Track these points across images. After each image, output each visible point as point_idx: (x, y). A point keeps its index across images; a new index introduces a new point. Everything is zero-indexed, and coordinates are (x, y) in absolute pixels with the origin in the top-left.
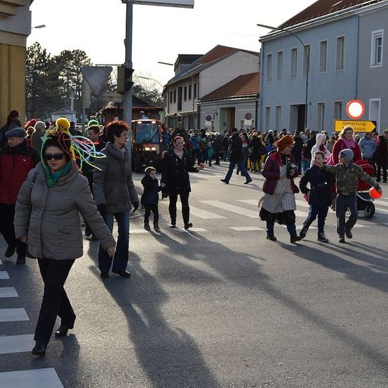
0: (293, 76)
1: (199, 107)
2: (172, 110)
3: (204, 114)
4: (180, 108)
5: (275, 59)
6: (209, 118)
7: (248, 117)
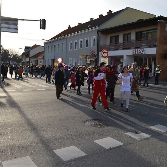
0: (52, 52)
1: (29, 60)
2: (23, 60)
3: (30, 61)
4: (25, 60)
5: (47, 48)
6: (31, 62)
7: (41, 62)
